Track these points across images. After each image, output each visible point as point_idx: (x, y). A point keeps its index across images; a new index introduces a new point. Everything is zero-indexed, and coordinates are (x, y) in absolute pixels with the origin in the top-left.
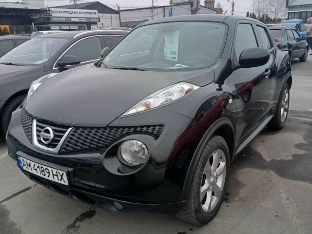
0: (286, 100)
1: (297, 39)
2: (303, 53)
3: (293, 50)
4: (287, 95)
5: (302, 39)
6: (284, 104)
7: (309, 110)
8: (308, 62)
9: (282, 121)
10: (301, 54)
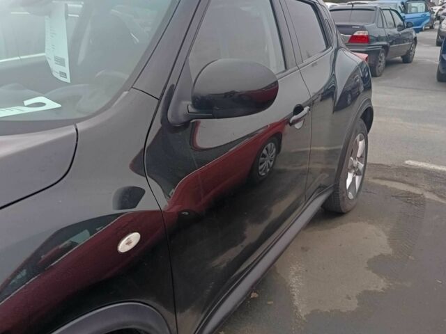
0: (359, 155)
1: (400, 26)
2: (408, 48)
3: (391, 44)
4: (361, 144)
5: (407, 27)
6: (356, 163)
7: (407, 162)
8: (416, 63)
9: (351, 196)
10: (404, 52)
